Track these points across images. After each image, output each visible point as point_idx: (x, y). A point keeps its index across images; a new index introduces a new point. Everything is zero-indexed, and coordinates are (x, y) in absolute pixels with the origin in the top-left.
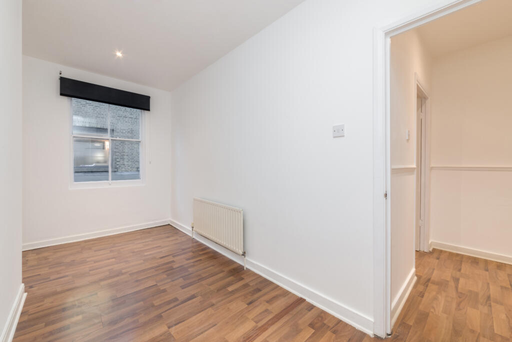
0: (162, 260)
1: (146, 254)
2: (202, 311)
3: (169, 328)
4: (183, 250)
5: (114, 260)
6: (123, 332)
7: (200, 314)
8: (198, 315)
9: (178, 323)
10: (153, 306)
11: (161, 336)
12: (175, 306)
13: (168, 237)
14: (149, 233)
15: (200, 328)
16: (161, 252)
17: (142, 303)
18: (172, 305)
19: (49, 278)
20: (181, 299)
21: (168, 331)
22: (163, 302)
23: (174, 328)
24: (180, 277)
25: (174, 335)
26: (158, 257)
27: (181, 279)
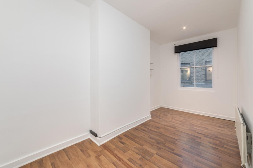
0: (197, 134)
1: (194, 127)
2: (173, 163)
3: (156, 154)
4: (217, 137)
5: (180, 122)
6: (148, 142)
7: (170, 163)
8: (169, 162)
9: (160, 156)
10: (164, 144)
11: (151, 153)
12: (168, 151)
13: (220, 127)
14: (213, 120)
15: (161, 165)
16: (203, 131)
17: (164, 140)
18: (169, 150)
19: (159, 117)
20: (175, 152)
21: (154, 154)
22: (168, 146)
23: (157, 155)
24: (190, 145)
25: (153, 157)
26: (197, 132)
27: (190, 146)
